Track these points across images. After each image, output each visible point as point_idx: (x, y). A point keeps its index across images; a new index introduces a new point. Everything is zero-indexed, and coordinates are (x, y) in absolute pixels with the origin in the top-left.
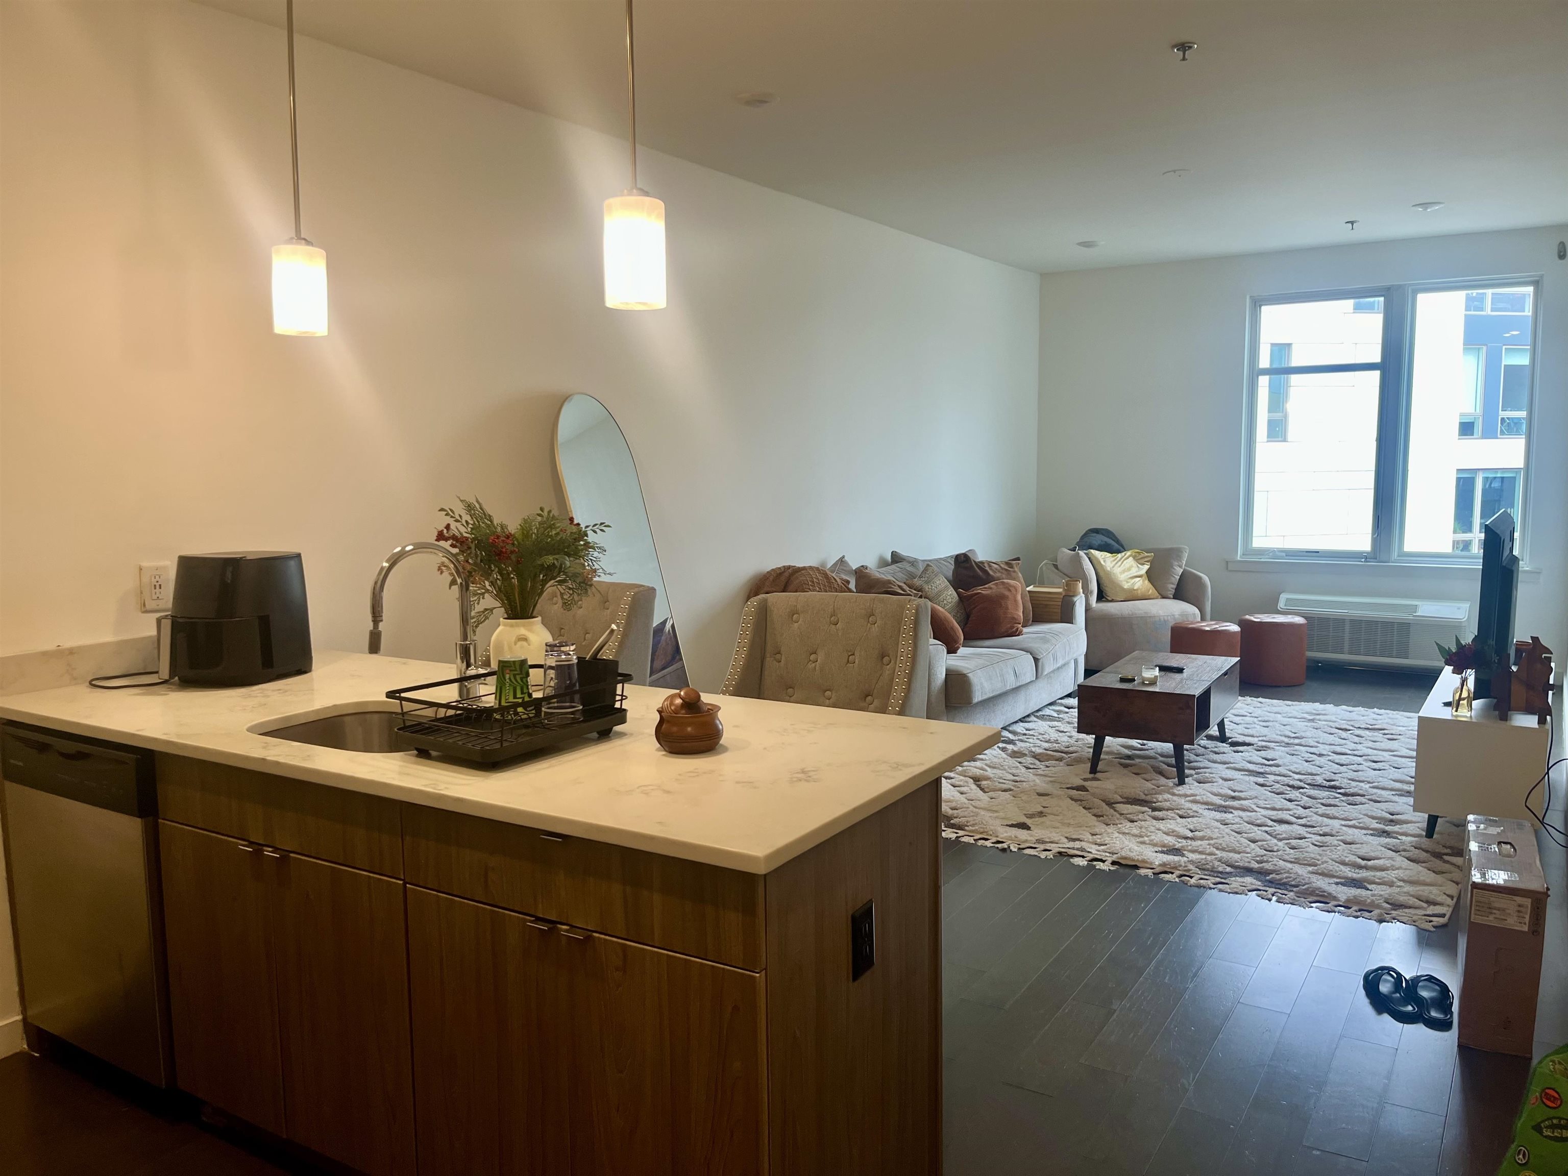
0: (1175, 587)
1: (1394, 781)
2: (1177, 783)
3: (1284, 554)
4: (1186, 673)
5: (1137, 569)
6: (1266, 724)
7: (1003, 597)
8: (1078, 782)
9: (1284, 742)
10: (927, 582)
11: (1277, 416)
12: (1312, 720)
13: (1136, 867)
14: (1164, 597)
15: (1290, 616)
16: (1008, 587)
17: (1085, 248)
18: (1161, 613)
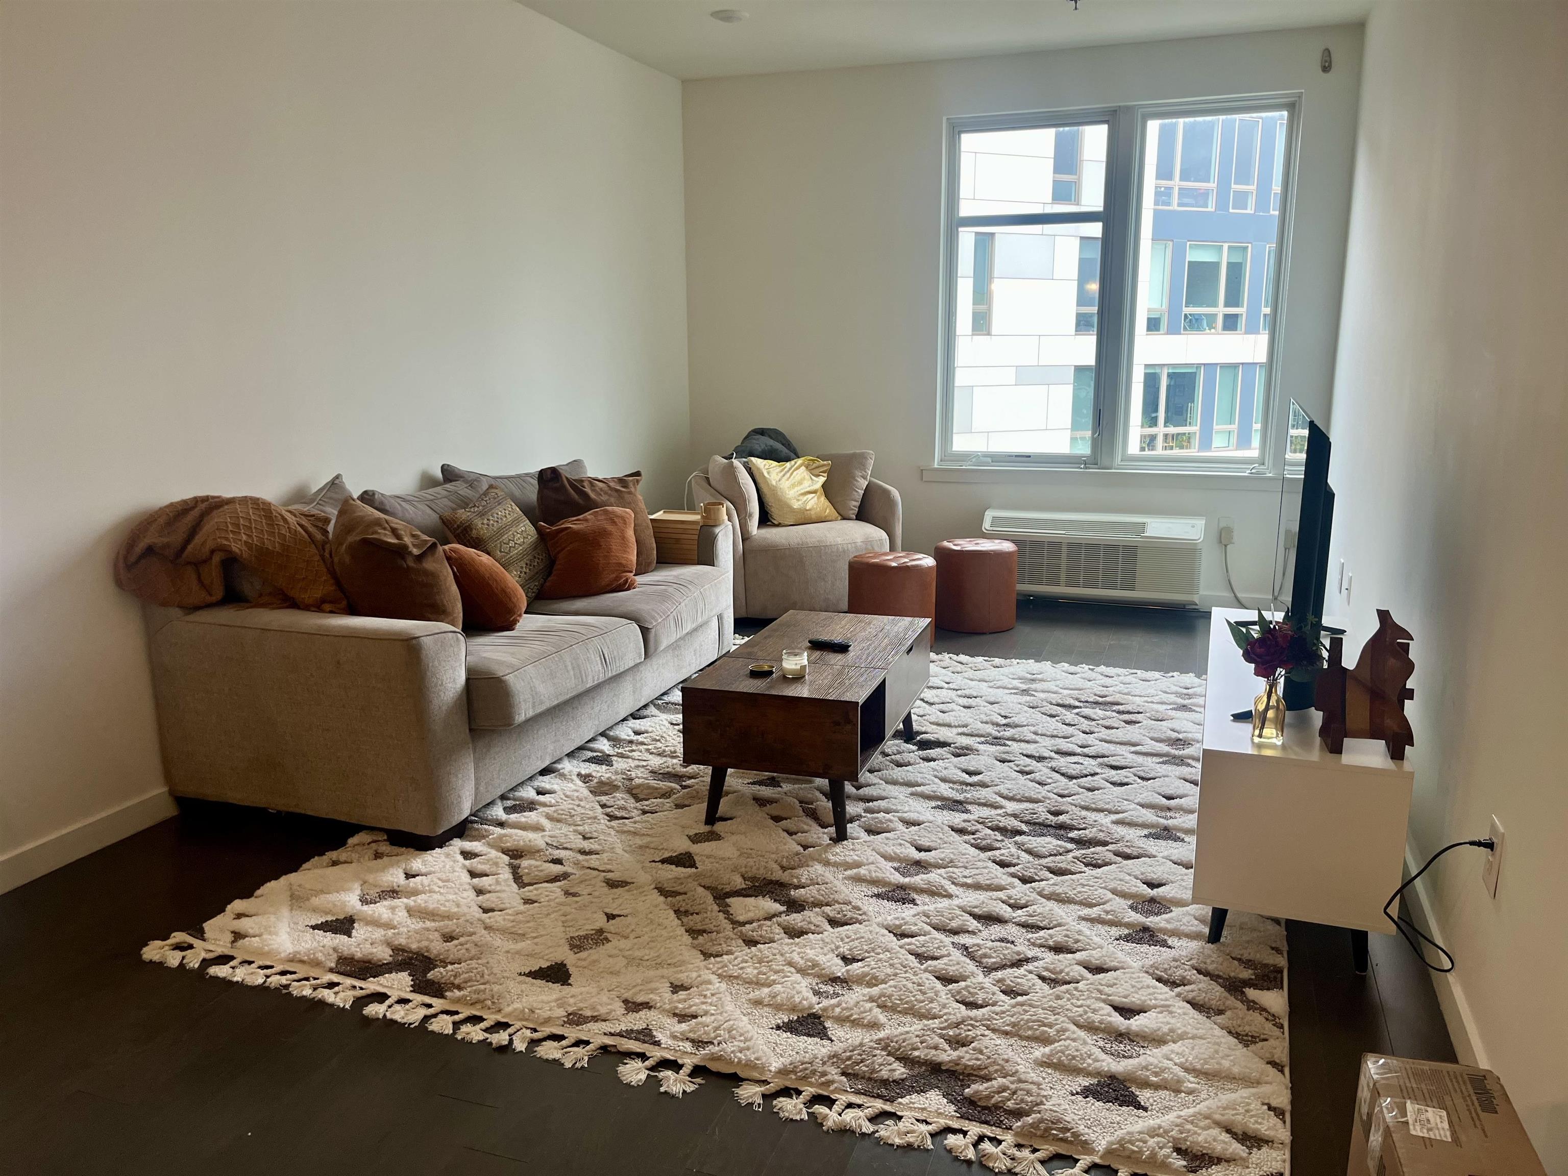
0: (858, 504)
1: (1142, 806)
2: (834, 835)
3: (989, 460)
4: (852, 653)
5: (810, 482)
6: (969, 702)
7: (603, 533)
8: (682, 845)
9: (991, 735)
10: (482, 515)
11: (982, 308)
12: (1025, 692)
13: (736, 1079)
14: (844, 518)
15: (997, 541)
16: (612, 519)
17: (721, 22)
18: (839, 540)
